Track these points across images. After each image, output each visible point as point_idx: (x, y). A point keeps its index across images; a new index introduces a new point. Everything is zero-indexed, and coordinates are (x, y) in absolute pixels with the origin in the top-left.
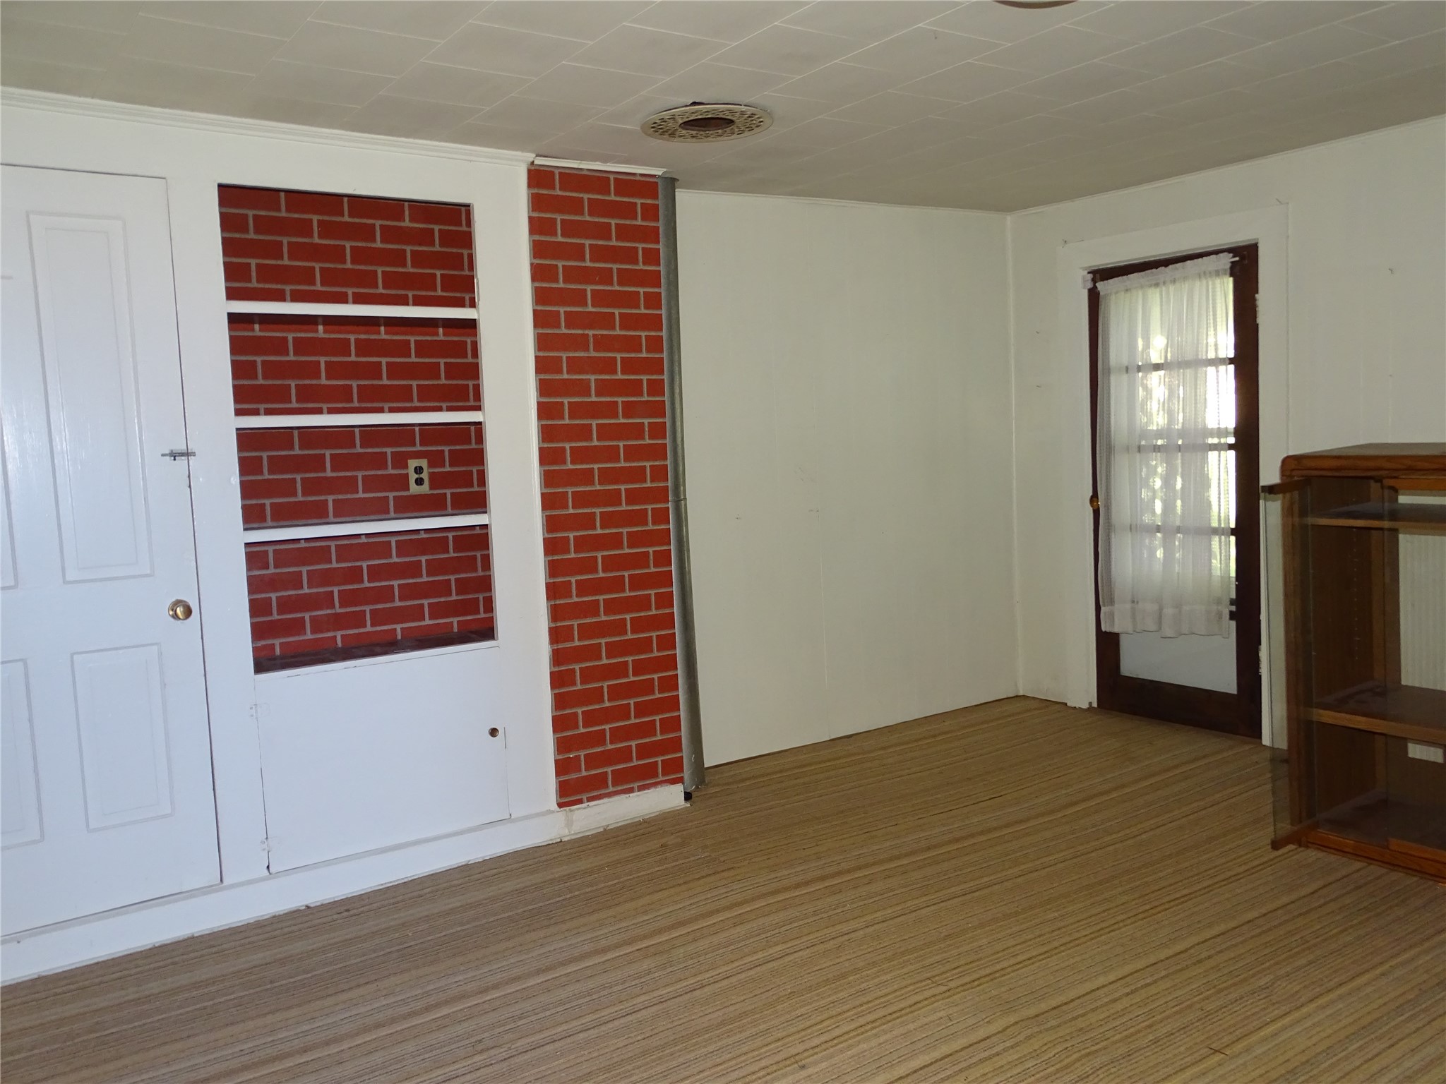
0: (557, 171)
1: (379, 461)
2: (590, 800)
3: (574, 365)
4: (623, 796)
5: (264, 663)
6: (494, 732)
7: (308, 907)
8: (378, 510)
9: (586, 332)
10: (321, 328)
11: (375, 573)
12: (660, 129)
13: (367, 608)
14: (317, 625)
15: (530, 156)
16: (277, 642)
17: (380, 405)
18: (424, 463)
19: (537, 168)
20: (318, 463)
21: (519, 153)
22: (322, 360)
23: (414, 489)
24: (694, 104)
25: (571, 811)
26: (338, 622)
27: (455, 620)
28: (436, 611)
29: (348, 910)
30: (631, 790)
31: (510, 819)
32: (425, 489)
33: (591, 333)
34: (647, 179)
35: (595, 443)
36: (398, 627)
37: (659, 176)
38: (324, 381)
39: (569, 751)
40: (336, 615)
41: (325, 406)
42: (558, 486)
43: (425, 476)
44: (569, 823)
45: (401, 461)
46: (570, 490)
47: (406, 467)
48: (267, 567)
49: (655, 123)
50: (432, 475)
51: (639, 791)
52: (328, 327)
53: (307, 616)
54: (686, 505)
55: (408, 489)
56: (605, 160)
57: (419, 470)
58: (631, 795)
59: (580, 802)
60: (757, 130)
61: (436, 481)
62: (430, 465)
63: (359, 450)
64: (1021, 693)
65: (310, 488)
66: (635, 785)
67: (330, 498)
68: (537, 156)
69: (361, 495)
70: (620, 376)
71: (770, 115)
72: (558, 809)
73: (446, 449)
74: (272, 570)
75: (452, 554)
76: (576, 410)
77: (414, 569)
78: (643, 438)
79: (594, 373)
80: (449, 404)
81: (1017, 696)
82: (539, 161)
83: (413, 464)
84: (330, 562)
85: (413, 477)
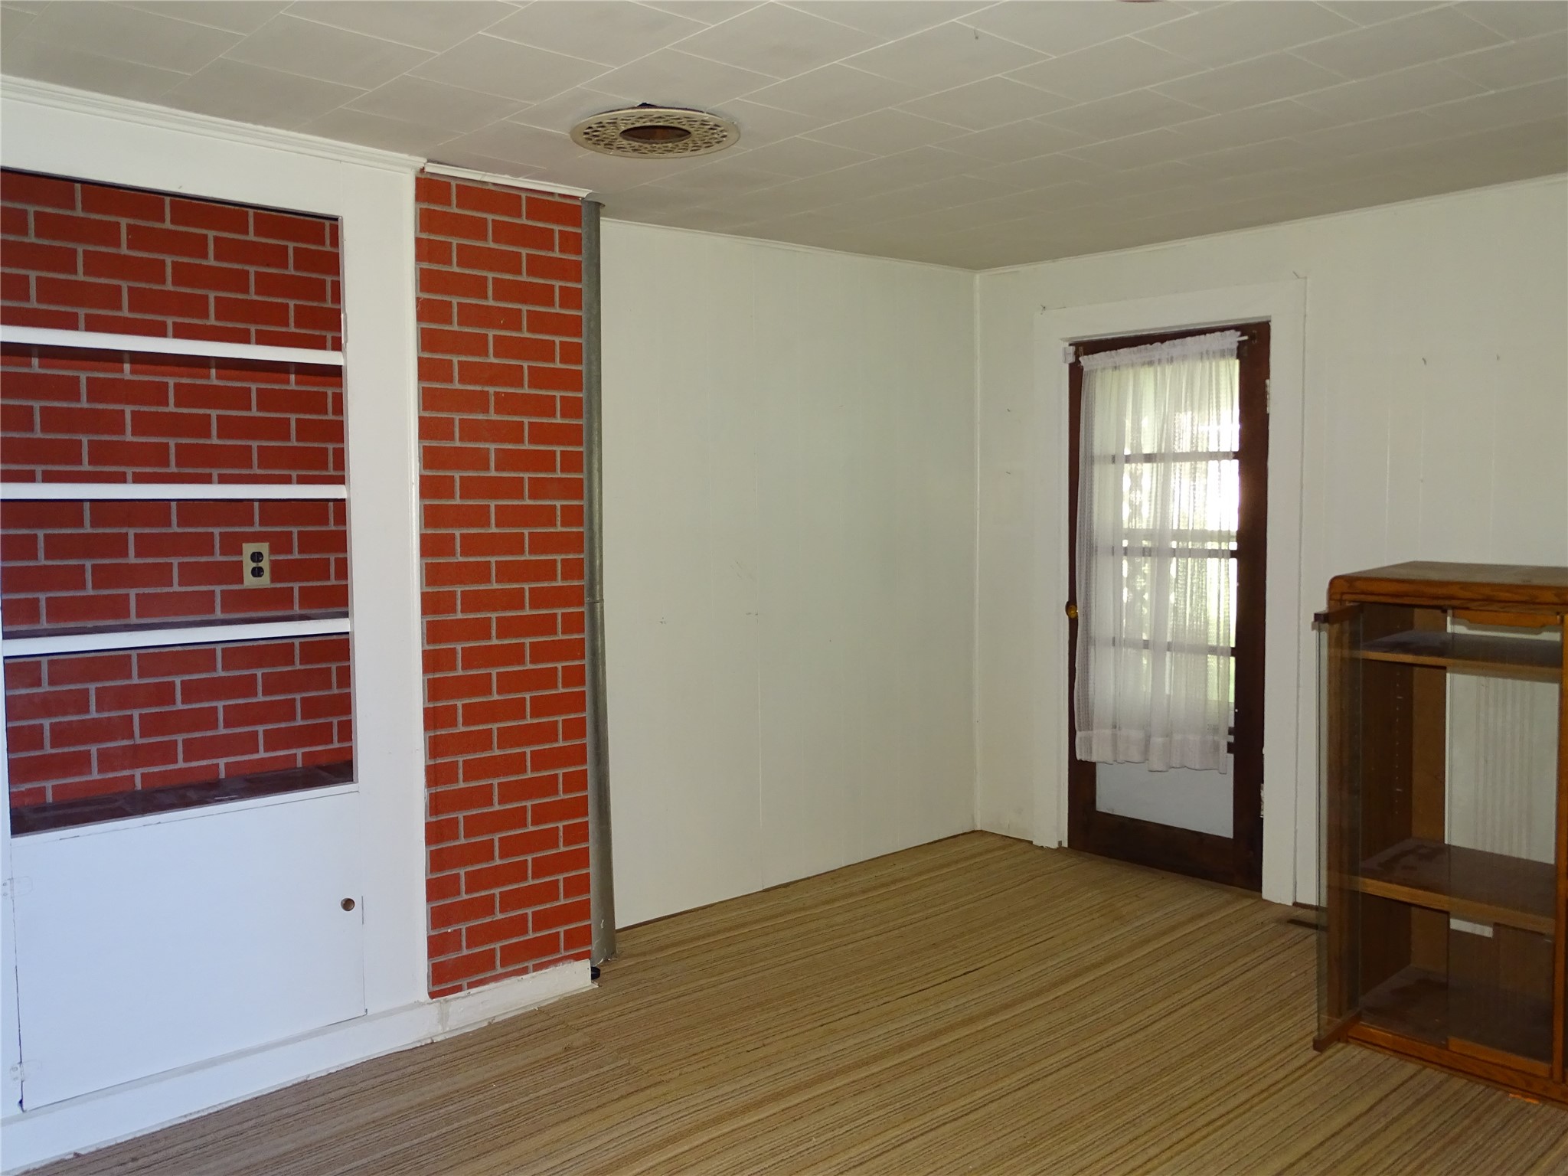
0: (453, 183)
1: (204, 544)
2: (471, 986)
3: (471, 430)
4: (514, 979)
6: (348, 904)
7: (77, 1155)
8: (198, 612)
9: (486, 389)
10: (127, 367)
11: (191, 691)
12: (594, 136)
13: (180, 738)
14: (107, 761)
15: (420, 162)
16: (49, 785)
17: (207, 471)
18: (264, 548)
19: (429, 176)
20: (118, 545)
21: (405, 156)
22: (128, 410)
23: (250, 581)
24: (644, 105)
25: (446, 1001)
26: (137, 756)
27: (299, 752)
28: (274, 741)
29: (134, 1160)
30: (524, 971)
31: (365, 1016)
32: (265, 581)
33: (491, 390)
34: (568, 201)
35: (494, 529)
36: (222, 762)
37: (583, 199)
38: (129, 437)
39: (448, 924)
40: (136, 747)
41: (129, 471)
42: (444, 584)
43: (265, 564)
44: (443, 1018)
45: (232, 544)
46: (459, 589)
47: (240, 553)
48: (39, 684)
49: (590, 128)
50: (274, 564)
51: (534, 971)
52: (139, 367)
53: (94, 749)
54: (602, 607)
55: (241, 581)
56: (516, 172)
57: (257, 557)
58: (524, 977)
59: (459, 989)
60: (716, 147)
61: (280, 571)
62: (273, 550)
63: (175, 528)
64: (978, 828)
65: (103, 577)
66: (530, 964)
67: (133, 593)
68: (429, 161)
69: (176, 588)
70: (527, 446)
71: (737, 128)
72: (430, 1000)
73: (295, 530)
74: (46, 687)
75: (298, 666)
76: (470, 488)
77: (246, 686)
78: (554, 525)
79: (494, 441)
80: (301, 473)
81: (973, 832)
82: (431, 168)
83: (249, 549)
84: (130, 676)
85: (248, 565)
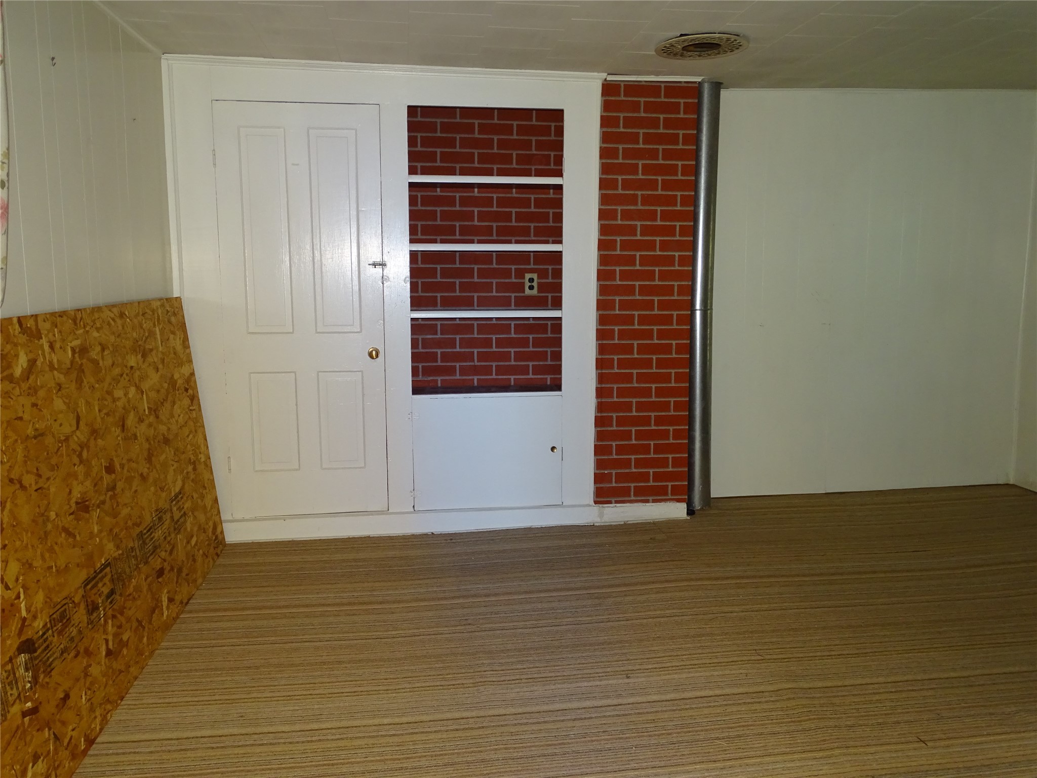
0: (622, 84)
1: (507, 273)
2: (617, 502)
3: (626, 215)
4: (641, 504)
5: (418, 389)
6: (553, 449)
8: (504, 304)
9: (636, 192)
10: (476, 190)
11: (500, 343)
12: (668, 51)
13: (494, 364)
14: (463, 371)
15: (604, 75)
16: (439, 379)
17: (510, 238)
18: (535, 276)
19: (608, 82)
20: (470, 273)
21: (596, 74)
22: (476, 210)
23: (528, 292)
24: (682, 35)
25: (603, 507)
26: (476, 370)
27: (549, 377)
28: (536, 370)
29: (451, 539)
30: (647, 501)
31: (561, 505)
32: (535, 292)
33: (639, 193)
34: (690, 85)
35: (638, 267)
36: (512, 377)
37: (699, 82)
38: (476, 223)
39: (605, 469)
40: (475, 366)
41: (476, 238)
42: (609, 295)
43: (535, 284)
44: (601, 515)
45: (520, 274)
46: (617, 298)
47: (524, 278)
48: (436, 334)
49: (665, 47)
50: (539, 284)
51: (653, 502)
52: (480, 190)
53: (458, 365)
54: (711, 314)
55: (524, 292)
56: (657, 74)
57: (531, 280)
58: (647, 504)
59: (610, 502)
60: (741, 48)
61: (541, 287)
62: (539, 277)
63: (495, 266)
64: (1011, 482)
65: (464, 287)
66: (651, 498)
67: (476, 295)
68: (608, 74)
69: (494, 294)
70: (659, 223)
72: (594, 505)
73: (550, 267)
74: (439, 336)
75: (549, 335)
76: (625, 245)
77: (524, 343)
78: (674, 266)
79: (640, 220)
80: (554, 239)
81: (1007, 484)
82: (610, 78)
83: (528, 276)
84: (473, 334)
85: (527, 284)
